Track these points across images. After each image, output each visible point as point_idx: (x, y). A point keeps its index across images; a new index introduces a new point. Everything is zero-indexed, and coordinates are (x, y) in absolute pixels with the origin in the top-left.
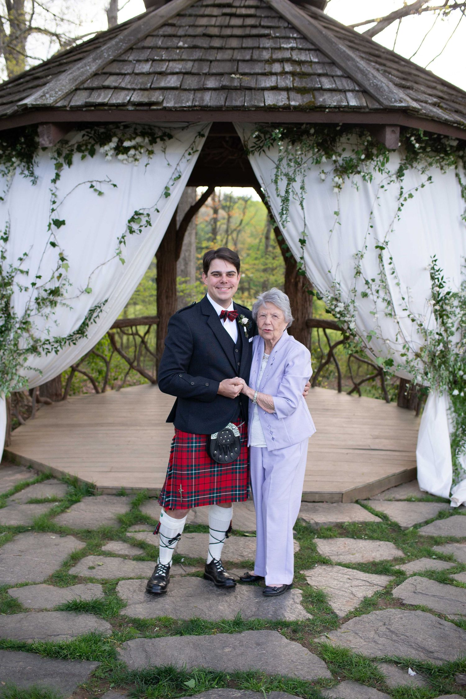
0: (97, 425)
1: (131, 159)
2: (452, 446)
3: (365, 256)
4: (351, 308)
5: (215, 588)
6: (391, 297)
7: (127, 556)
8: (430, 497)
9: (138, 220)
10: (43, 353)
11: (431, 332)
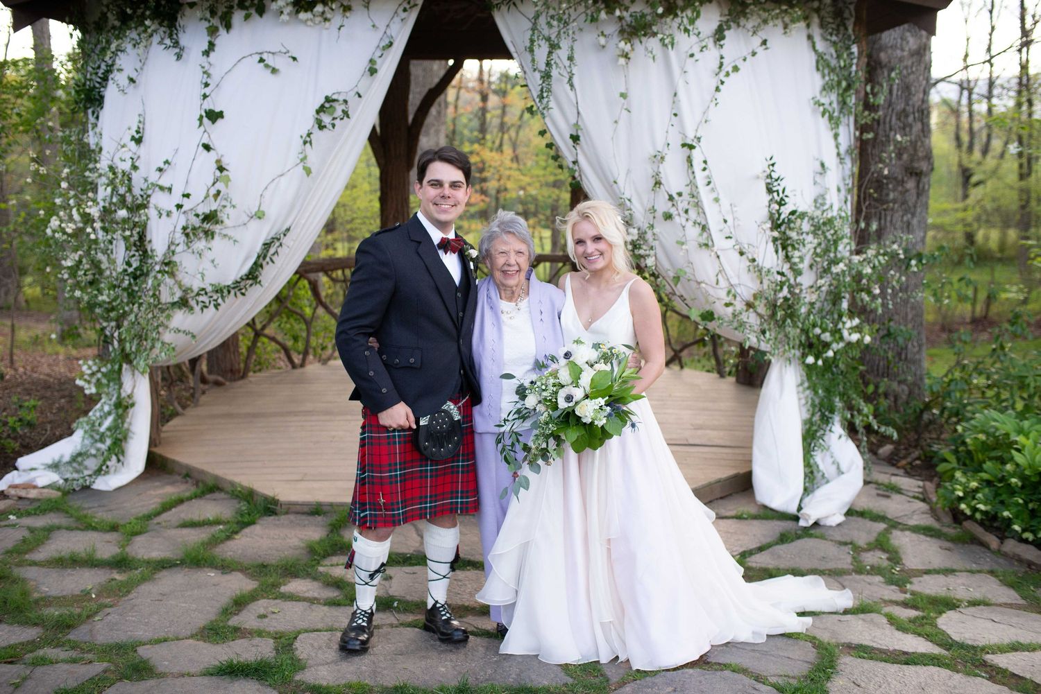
0: (290, 413)
1: (318, 19)
2: (804, 439)
3: (667, 158)
4: (649, 236)
5: (438, 643)
6: (706, 219)
7: (315, 599)
8: (770, 513)
9: (331, 110)
10: (197, 308)
11: (769, 271)
